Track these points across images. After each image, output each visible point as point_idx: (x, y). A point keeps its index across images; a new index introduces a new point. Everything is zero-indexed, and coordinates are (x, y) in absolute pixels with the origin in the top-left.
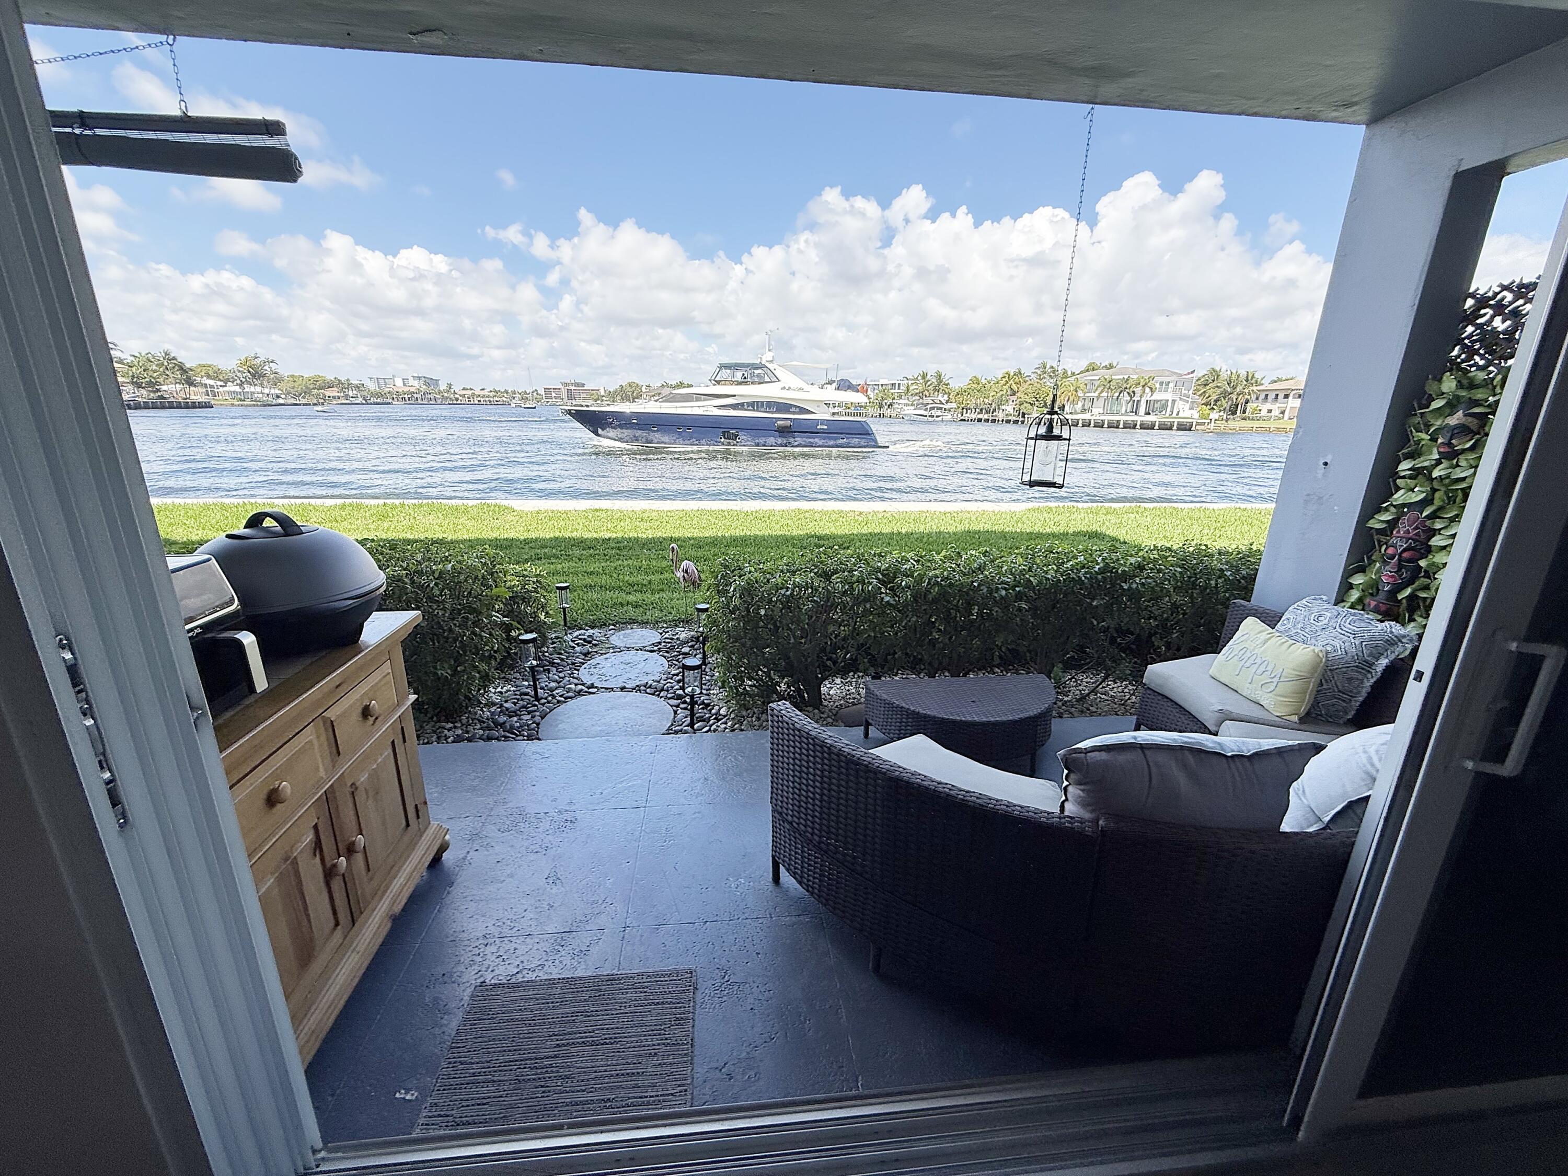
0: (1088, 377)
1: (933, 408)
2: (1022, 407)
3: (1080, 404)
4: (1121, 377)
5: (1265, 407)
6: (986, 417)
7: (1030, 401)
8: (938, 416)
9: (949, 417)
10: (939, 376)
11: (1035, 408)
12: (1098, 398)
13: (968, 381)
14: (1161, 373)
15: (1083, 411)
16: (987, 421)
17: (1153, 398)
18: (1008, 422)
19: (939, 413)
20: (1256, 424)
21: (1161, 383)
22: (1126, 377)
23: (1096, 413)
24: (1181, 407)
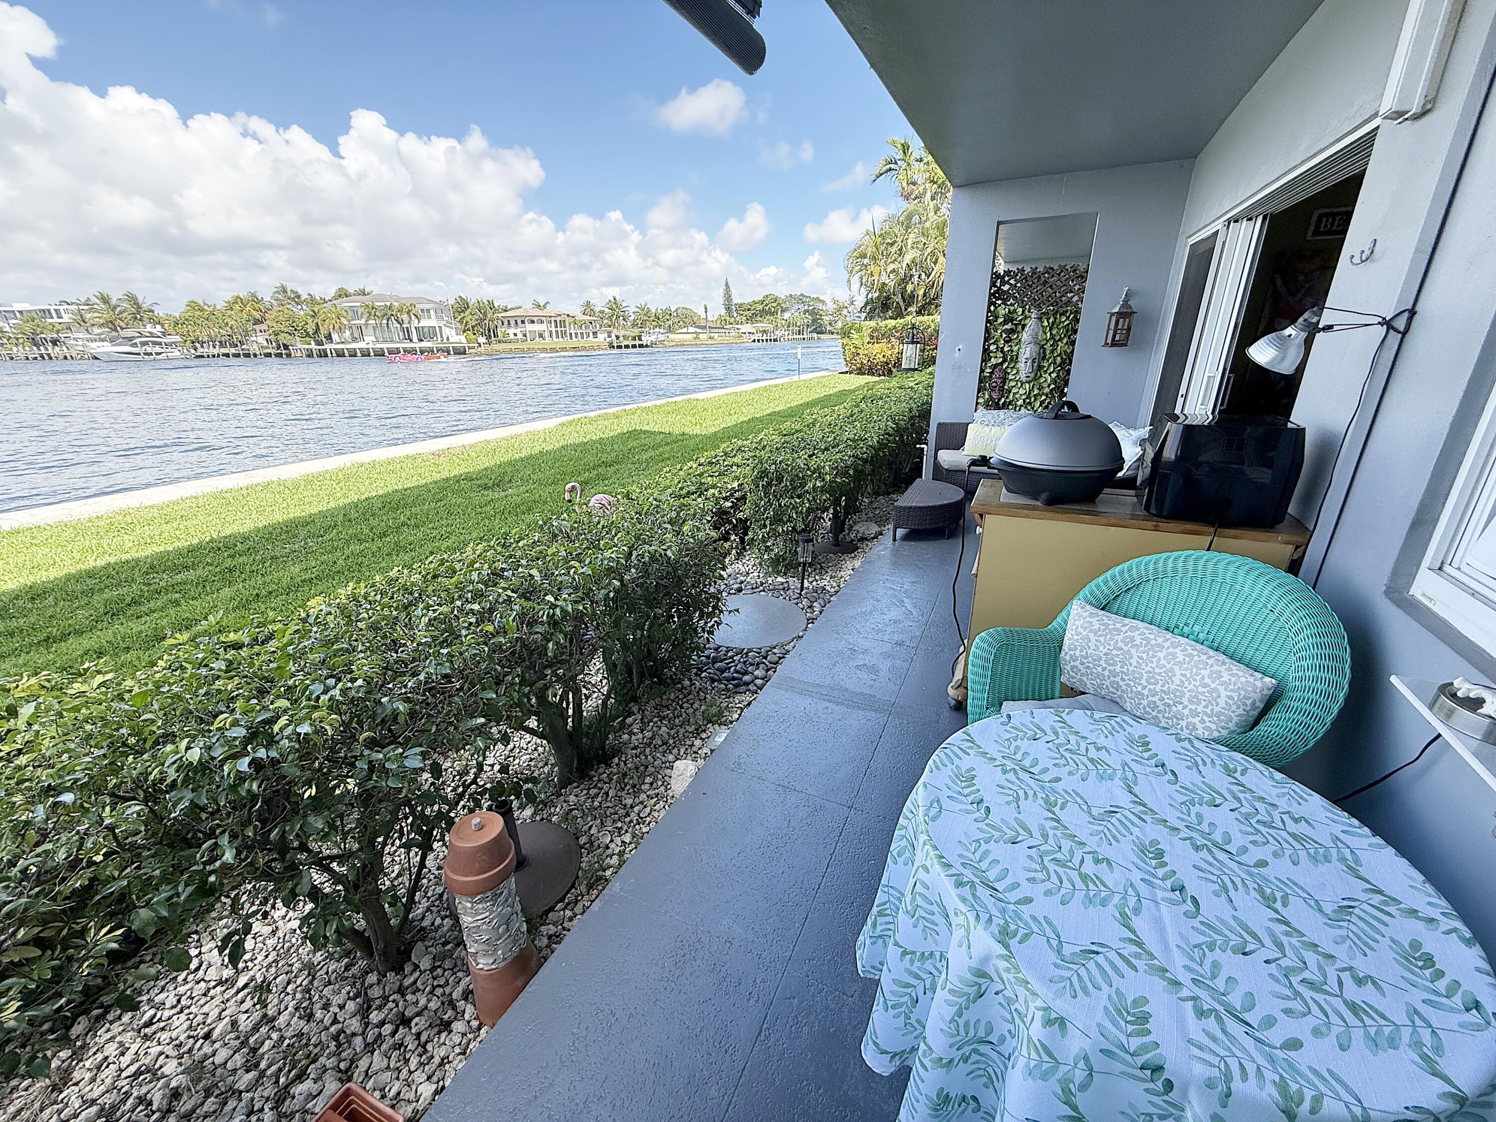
0: (345, 303)
1: (144, 344)
2: (280, 337)
3: (348, 333)
4: (383, 304)
5: (511, 331)
6: (233, 351)
7: (286, 330)
8: (158, 354)
9: (177, 353)
10: (132, 299)
11: (298, 338)
12: (366, 325)
13: (183, 308)
14: (421, 300)
15: (354, 340)
16: (237, 356)
17: (420, 325)
18: (268, 355)
19: (157, 349)
20: (509, 346)
21: (422, 311)
22: (388, 304)
23: (369, 342)
24: (449, 333)
